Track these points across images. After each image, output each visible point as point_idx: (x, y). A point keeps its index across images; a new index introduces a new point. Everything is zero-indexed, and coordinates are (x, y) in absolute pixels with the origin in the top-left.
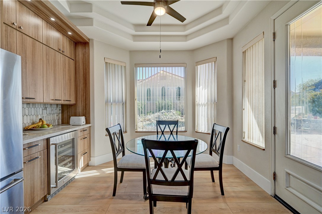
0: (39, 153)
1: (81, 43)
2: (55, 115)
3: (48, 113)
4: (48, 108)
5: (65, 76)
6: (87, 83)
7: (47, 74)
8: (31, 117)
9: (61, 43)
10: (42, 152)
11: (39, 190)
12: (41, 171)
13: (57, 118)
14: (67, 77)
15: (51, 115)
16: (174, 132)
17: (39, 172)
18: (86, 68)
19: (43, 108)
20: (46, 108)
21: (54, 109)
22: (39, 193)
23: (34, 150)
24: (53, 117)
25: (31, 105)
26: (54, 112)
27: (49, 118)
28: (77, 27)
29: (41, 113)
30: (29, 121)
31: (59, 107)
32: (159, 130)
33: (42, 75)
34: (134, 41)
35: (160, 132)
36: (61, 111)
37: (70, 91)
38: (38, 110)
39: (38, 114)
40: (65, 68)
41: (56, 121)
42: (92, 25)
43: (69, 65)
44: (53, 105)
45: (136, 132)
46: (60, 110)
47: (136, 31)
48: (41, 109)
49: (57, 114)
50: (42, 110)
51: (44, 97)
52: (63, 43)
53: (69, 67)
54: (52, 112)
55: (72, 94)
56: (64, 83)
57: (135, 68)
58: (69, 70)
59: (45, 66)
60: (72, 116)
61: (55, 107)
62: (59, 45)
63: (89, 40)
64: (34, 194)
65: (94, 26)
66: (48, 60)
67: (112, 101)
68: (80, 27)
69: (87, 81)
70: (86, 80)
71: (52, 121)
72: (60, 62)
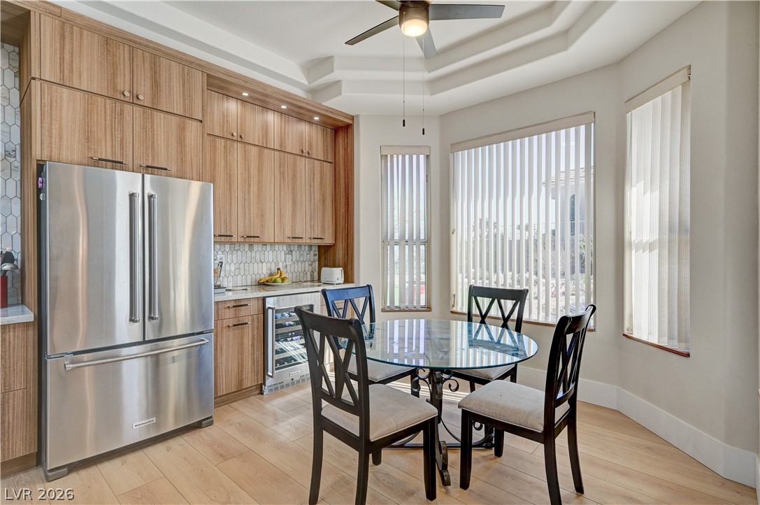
0: (250, 317)
1: (342, 127)
2: (307, 264)
3: (294, 260)
4: (294, 252)
5: (314, 194)
6: (350, 203)
7: (280, 197)
8: (269, 264)
9: (307, 139)
10: (255, 317)
11: (250, 372)
12: (253, 345)
13: (310, 270)
14: (317, 196)
15: (300, 263)
16: (513, 320)
17: (250, 347)
18: (348, 174)
19: (287, 252)
20: (291, 251)
21: (305, 253)
22: (250, 376)
23: (243, 311)
24: (303, 267)
25: (269, 247)
26: (305, 259)
27: (296, 268)
28: (324, 104)
29: (283, 260)
30: (265, 272)
31: (314, 249)
32: (475, 311)
33: (273, 199)
34: (432, 95)
35: (476, 316)
36: (317, 257)
37: (323, 221)
38: (279, 256)
39: (279, 261)
40: (314, 181)
41: (309, 274)
42: (340, 94)
43: (321, 174)
44: (303, 247)
45: (452, 312)
46: (315, 255)
47: (429, 72)
48: (283, 253)
49: (310, 263)
50: (285, 254)
51: (276, 234)
52: (310, 138)
53: (322, 178)
54: (302, 259)
55: (326, 226)
56: (310, 209)
57: (451, 155)
58: (321, 183)
59: (277, 185)
60: (325, 267)
61: (307, 249)
62: (302, 143)
63: (352, 118)
64: (242, 374)
65: (343, 94)
66: (282, 174)
67: (415, 238)
68: (329, 101)
69: (350, 199)
70: (348, 199)
71: (302, 274)
72: (304, 173)
